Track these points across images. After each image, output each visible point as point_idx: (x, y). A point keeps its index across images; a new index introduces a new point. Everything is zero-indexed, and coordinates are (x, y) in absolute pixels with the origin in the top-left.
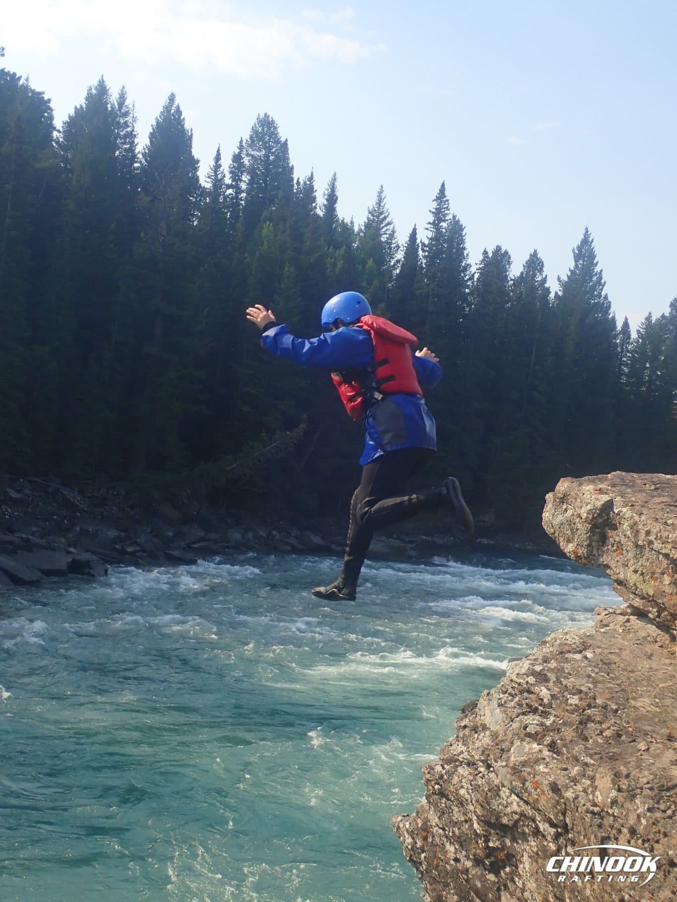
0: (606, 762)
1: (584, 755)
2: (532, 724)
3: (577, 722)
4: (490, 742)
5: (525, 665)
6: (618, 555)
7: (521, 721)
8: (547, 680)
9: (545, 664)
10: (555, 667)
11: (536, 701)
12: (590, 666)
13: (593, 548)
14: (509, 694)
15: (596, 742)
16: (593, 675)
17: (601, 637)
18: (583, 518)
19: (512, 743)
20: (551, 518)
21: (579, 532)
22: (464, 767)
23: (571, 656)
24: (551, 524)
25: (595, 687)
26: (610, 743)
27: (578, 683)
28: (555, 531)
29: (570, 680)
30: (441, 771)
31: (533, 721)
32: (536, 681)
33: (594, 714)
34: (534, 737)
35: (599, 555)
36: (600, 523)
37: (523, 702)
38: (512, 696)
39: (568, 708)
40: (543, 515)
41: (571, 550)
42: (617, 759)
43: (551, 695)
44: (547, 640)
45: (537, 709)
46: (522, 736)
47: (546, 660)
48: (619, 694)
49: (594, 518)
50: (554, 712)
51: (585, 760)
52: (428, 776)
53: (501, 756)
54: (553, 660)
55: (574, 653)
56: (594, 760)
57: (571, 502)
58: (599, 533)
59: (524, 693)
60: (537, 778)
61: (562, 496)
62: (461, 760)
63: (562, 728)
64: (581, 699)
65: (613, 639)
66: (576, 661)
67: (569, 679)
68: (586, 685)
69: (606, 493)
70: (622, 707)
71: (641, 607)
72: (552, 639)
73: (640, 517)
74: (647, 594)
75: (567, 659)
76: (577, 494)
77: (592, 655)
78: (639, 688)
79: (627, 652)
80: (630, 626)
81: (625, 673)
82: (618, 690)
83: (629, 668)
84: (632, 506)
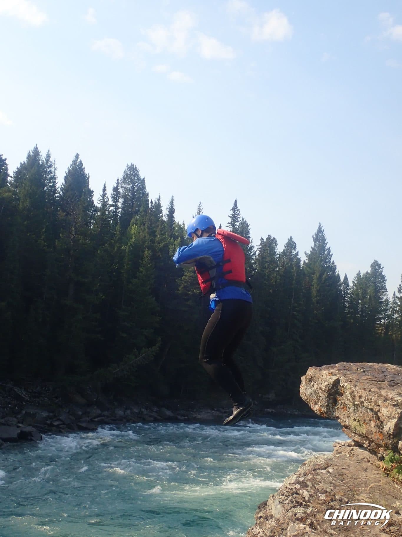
0: (343, 533)
1: (330, 529)
2: (299, 513)
3: (325, 510)
4: (275, 525)
5: (294, 478)
6: (344, 411)
7: (293, 511)
8: (307, 486)
9: (305, 477)
10: (311, 478)
11: (301, 499)
12: (331, 476)
13: (329, 407)
14: (285, 495)
16: (333, 482)
17: (337, 459)
18: (323, 390)
19: (288, 525)
20: (304, 390)
21: (321, 398)
23: (320, 471)
24: (305, 394)
25: (335, 488)
27: (324, 487)
28: (307, 398)
29: (320, 485)
31: (300, 511)
32: (300, 487)
33: (335, 505)
34: (300, 520)
35: (334, 411)
36: (333, 393)
37: (294, 500)
38: (287, 496)
39: (320, 502)
40: (300, 389)
41: (317, 409)
42: (349, 531)
43: (310, 495)
44: (306, 463)
45: (302, 503)
46: (294, 520)
47: (306, 474)
48: (348, 493)
49: (329, 389)
50: (311, 505)
51: (331, 532)
53: (282, 533)
54: (309, 475)
55: (322, 469)
57: (316, 380)
58: (333, 398)
59: (294, 494)
61: (310, 378)
63: (316, 514)
64: (327, 496)
65: (344, 461)
66: (324, 474)
67: (319, 485)
68: (329, 488)
69: (335, 375)
70: (350, 500)
71: (359, 441)
72: (309, 462)
73: (355, 388)
74: (362, 433)
75: (318, 473)
76: (319, 376)
77: (332, 470)
78: (360, 489)
79: (353, 468)
80: (354, 453)
81: (352, 480)
82: (348, 490)
83: (354, 477)
84: (350, 381)
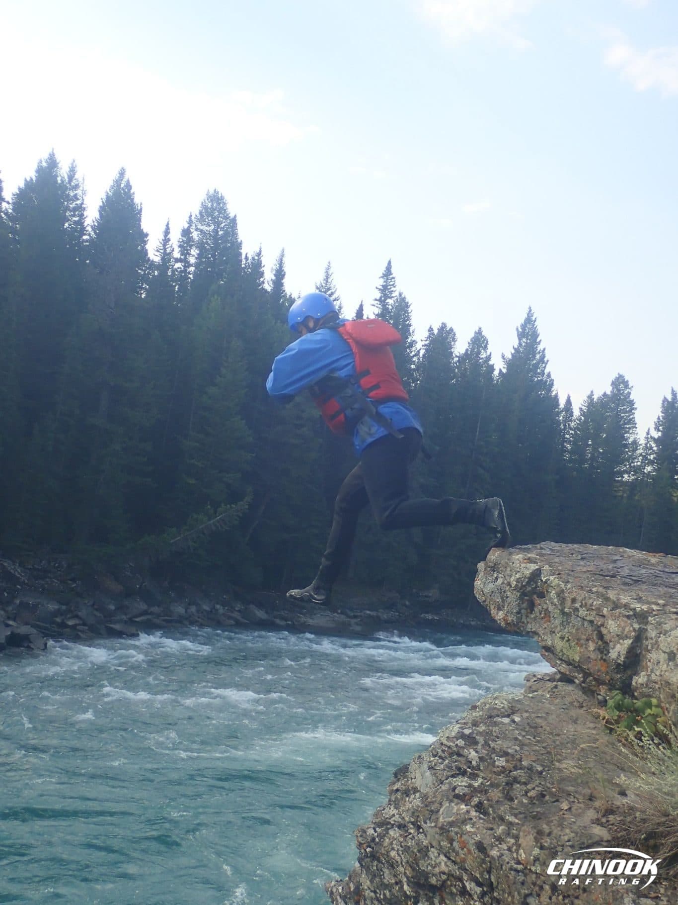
0: (529, 821)
1: (509, 815)
2: (461, 786)
3: (504, 784)
4: (420, 804)
5: (456, 728)
6: (545, 623)
7: (450, 783)
8: (476, 743)
9: (474, 728)
10: (484, 730)
11: (465, 764)
12: (517, 729)
13: (522, 615)
14: (440, 757)
15: (521, 802)
16: (520, 738)
17: (529, 702)
18: (513, 586)
19: (441, 804)
20: (482, 586)
21: (509, 600)
22: (395, 830)
23: (499, 719)
24: (483, 591)
25: (521, 749)
26: (534, 803)
27: (505, 746)
28: (486, 599)
29: (498, 742)
30: (373, 834)
31: (461, 783)
32: (465, 744)
33: (520, 776)
34: (462, 798)
35: (528, 623)
36: (529, 591)
37: (453, 765)
38: (442, 759)
39: (495, 770)
40: (476, 583)
41: (501, 617)
42: (540, 819)
43: (479, 758)
44: (477, 705)
45: (465, 771)
46: (451, 797)
47: (475, 724)
48: (544, 757)
49: (524, 586)
50: (482, 774)
51: (510, 820)
52: (360, 839)
53: (430, 818)
54: (481, 725)
55: (503, 717)
56: (518, 819)
58: (528, 600)
59: (454, 756)
60: (464, 837)
61: (493, 565)
62: (392, 822)
63: (489, 790)
64: (507, 761)
65: (540, 704)
66: (505, 724)
67: (496, 741)
68: (513, 747)
69: (535, 562)
70: (546, 769)
71: (568, 673)
72: (482, 704)
73: (566, 585)
74: (573, 660)
75: (495, 722)
76: (507, 563)
77: (519, 719)
78: (563, 751)
79: (554, 717)
80: (558, 692)
81: (551, 736)
82: (544, 752)
83: (555, 732)
84: (559, 574)
